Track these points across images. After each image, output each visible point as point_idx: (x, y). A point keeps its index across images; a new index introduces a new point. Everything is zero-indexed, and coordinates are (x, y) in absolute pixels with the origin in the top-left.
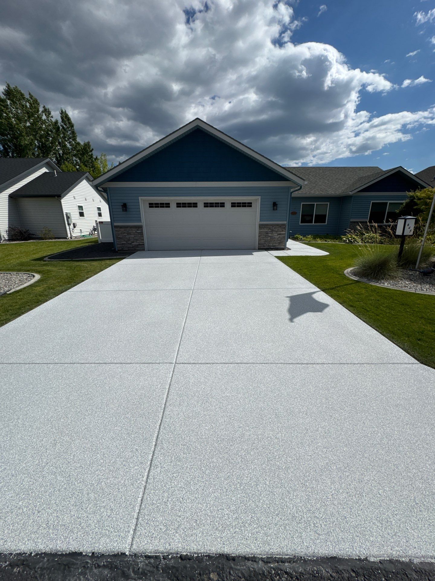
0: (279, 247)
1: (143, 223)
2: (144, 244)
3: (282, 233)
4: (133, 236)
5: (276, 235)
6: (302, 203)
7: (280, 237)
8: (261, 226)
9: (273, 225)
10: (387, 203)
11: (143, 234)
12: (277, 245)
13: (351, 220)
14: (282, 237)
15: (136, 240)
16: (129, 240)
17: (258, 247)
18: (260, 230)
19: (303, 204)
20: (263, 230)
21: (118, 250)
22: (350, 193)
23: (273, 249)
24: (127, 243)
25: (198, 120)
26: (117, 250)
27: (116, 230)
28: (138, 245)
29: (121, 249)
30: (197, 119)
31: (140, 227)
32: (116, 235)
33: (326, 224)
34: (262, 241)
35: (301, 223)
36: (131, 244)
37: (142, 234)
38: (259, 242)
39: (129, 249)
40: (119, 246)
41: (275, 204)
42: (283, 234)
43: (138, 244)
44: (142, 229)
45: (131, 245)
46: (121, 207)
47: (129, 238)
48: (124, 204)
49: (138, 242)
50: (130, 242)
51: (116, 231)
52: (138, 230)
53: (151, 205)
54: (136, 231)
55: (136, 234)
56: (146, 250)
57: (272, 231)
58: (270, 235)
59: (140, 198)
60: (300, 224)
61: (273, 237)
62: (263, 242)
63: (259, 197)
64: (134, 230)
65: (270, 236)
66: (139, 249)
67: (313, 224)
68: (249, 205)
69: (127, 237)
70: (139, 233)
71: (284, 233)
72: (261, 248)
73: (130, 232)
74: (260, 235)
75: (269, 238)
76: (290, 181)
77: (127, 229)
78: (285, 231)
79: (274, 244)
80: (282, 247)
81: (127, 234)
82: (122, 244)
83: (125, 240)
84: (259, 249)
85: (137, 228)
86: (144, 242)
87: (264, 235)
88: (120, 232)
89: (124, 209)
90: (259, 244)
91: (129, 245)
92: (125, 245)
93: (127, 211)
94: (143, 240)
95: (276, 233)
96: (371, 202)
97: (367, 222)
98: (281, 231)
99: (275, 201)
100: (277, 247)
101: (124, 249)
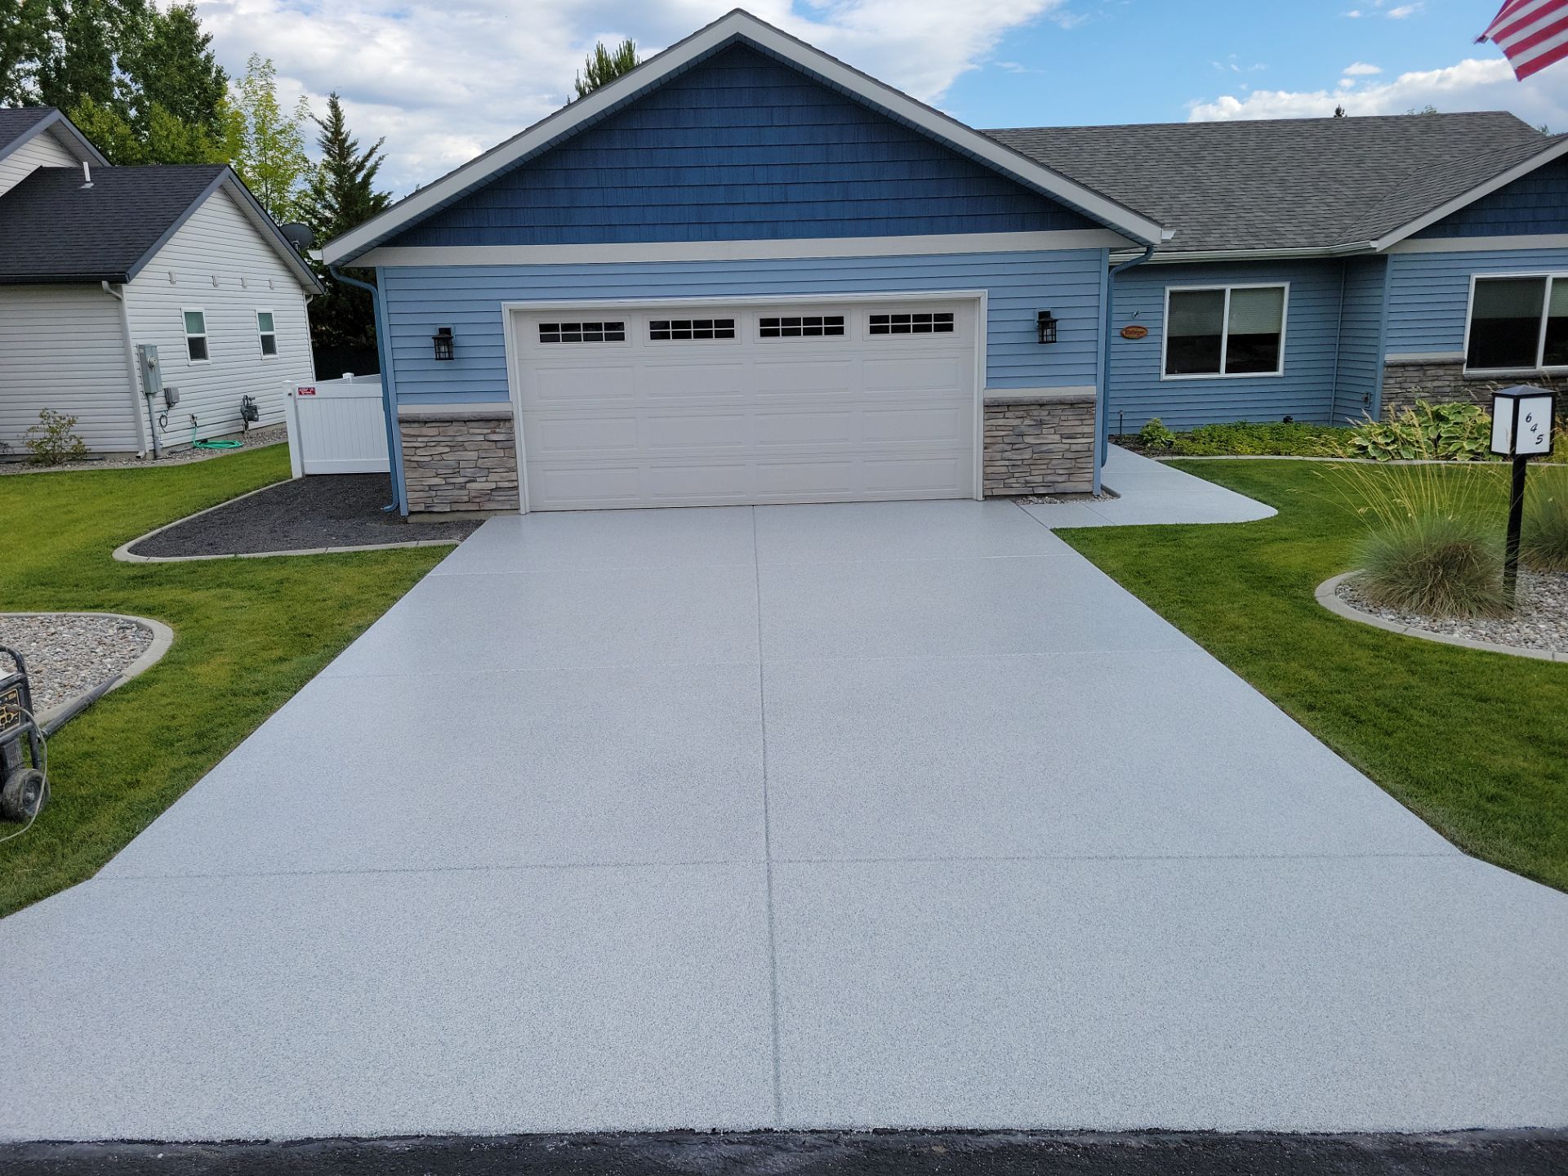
0: (1069, 487)
1: (515, 404)
2: (516, 488)
3: (1079, 430)
4: (473, 455)
5: (1057, 437)
6: (1168, 289)
7: (1074, 447)
8: (992, 408)
9: (1040, 403)
10: (1543, 280)
11: (513, 448)
12: (1060, 479)
13: (1390, 358)
14: (1078, 447)
15: (485, 472)
16: (456, 470)
17: (985, 490)
18: (992, 422)
19: (1172, 294)
20: (1001, 422)
21: (411, 513)
22: (1373, 244)
23: (1044, 495)
24: (447, 483)
25: (738, 16)
26: (404, 512)
27: (404, 431)
28: (492, 490)
29: (421, 508)
30: (738, 10)
31: (506, 420)
32: (407, 452)
33: (1280, 373)
34: (1000, 468)
35: (1168, 372)
36: (463, 487)
37: (509, 446)
38: (990, 470)
39: (456, 507)
40: (416, 495)
41: (1046, 321)
42: (1083, 435)
43: (493, 485)
44: (512, 428)
45: (466, 492)
46: (431, 342)
47: (458, 462)
48: (442, 331)
49: (492, 477)
50: (462, 480)
51: (405, 435)
52: (495, 433)
53: (549, 332)
54: (485, 435)
55: (486, 445)
56: (522, 511)
57: (1041, 423)
58: (1028, 440)
59: (506, 306)
60: (1165, 377)
61: (1044, 448)
62: (1004, 469)
63: (983, 294)
64: (478, 432)
65: (1030, 446)
66: (494, 506)
67: (1223, 374)
68: (944, 323)
69: (451, 458)
70: (499, 445)
71: (1087, 429)
72: (996, 492)
73: (461, 439)
74: (988, 440)
75: (1027, 455)
76: (1105, 227)
77: (452, 430)
78: (1092, 422)
79: (1049, 478)
80: (1086, 487)
81: (447, 449)
82: (427, 489)
83: (440, 471)
84: (986, 497)
85: (492, 424)
86: (517, 481)
87: (1007, 440)
88: (420, 439)
89: (443, 349)
90: (986, 477)
91: (456, 492)
92: (439, 493)
93: (452, 359)
94: (514, 470)
95: (1055, 433)
96: (1475, 276)
97: (1459, 363)
98: (1077, 423)
99: (1045, 306)
100: (1060, 488)
101: (435, 509)
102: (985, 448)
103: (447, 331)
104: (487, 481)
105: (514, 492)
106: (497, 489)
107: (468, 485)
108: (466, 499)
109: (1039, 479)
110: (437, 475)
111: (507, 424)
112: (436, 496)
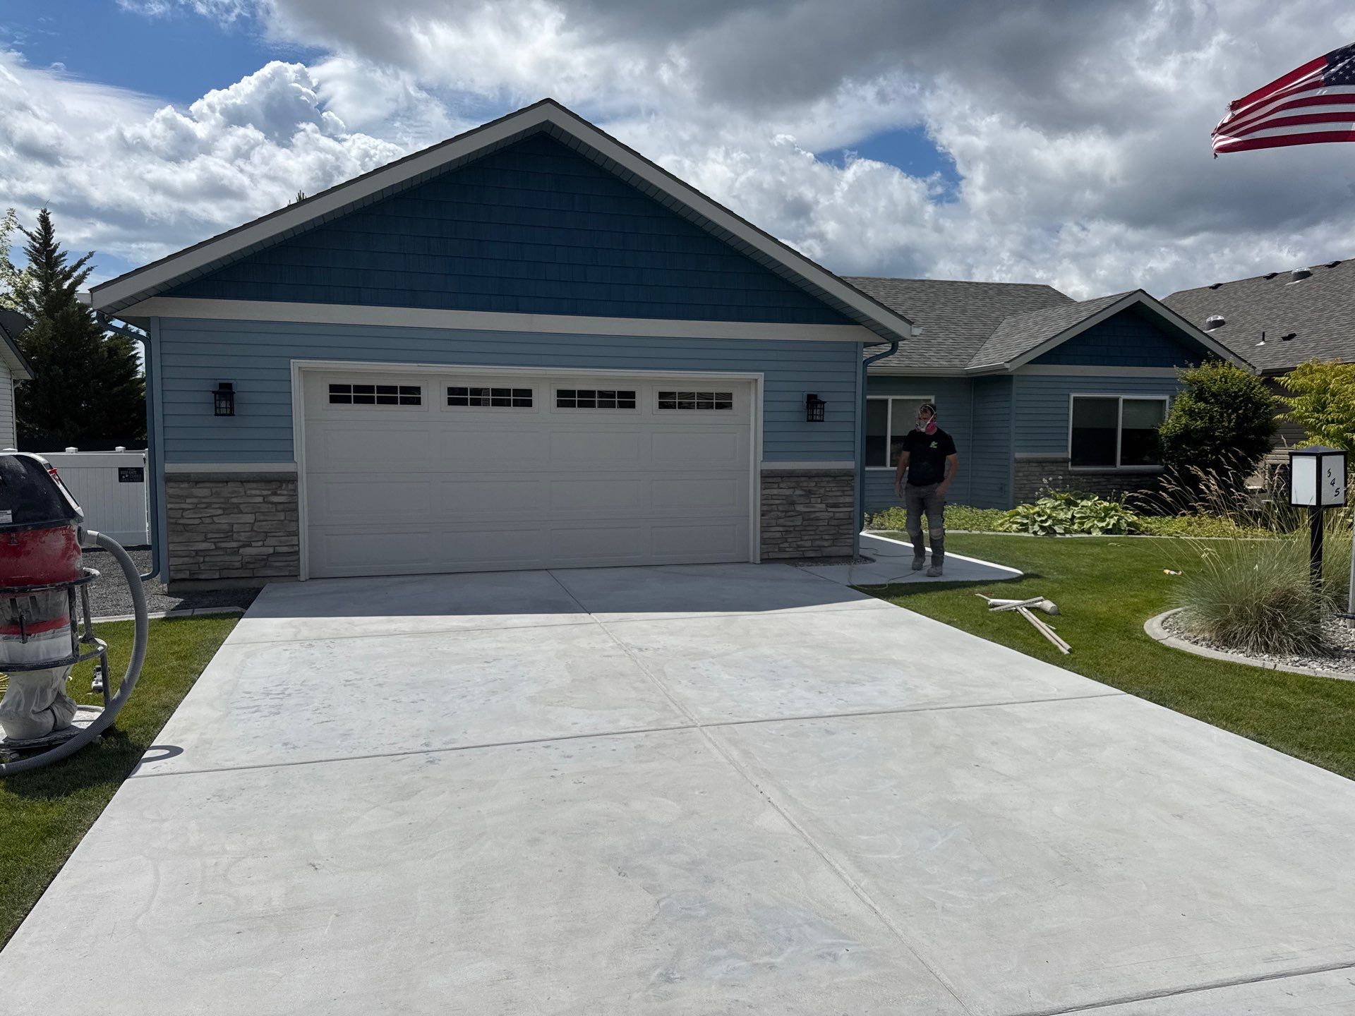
0: (834, 550)
1: (300, 464)
2: (297, 553)
3: (841, 500)
4: (249, 518)
5: (823, 506)
7: (837, 515)
8: (768, 478)
9: (809, 475)
10: (1117, 400)
11: (296, 510)
12: (826, 544)
13: (1018, 455)
14: (841, 516)
15: (262, 536)
16: (229, 534)
17: (762, 554)
18: (768, 491)
20: (775, 492)
21: (173, 581)
22: (1007, 366)
23: (811, 558)
24: (217, 548)
25: (548, 105)
26: (165, 580)
27: (171, 491)
28: (269, 555)
29: (186, 575)
30: (549, 100)
31: (291, 479)
32: (170, 512)
34: (776, 533)
36: (235, 551)
37: (291, 508)
38: (767, 535)
39: (225, 574)
40: (180, 561)
41: (813, 404)
42: (845, 505)
43: (271, 550)
44: (295, 490)
45: (239, 558)
46: (210, 399)
47: (232, 525)
48: (221, 385)
49: (271, 541)
50: (234, 544)
51: (172, 496)
52: (275, 494)
53: (339, 394)
54: (264, 497)
55: (264, 507)
56: (302, 578)
57: (809, 493)
58: (800, 508)
59: (295, 364)
61: (813, 516)
62: (778, 535)
63: (760, 376)
64: (256, 494)
65: (800, 513)
66: (269, 572)
68: (723, 402)
69: (223, 521)
70: (280, 507)
71: (848, 500)
72: (772, 555)
73: (235, 500)
74: (765, 508)
75: (798, 522)
76: (859, 324)
77: (227, 490)
78: (851, 493)
79: (818, 543)
80: (846, 551)
81: (220, 512)
82: (194, 553)
83: (210, 536)
84: (762, 560)
85: (274, 486)
86: (298, 545)
87: (781, 508)
88: (188, 501)
89: (223, 404)
90: (764, 541)
91: (227, 558)
92: (207, 559)
93: (234, 415)
94: (296, 534)
95: (821, 503)
96: (1072, 396)
97: (1065, 461)
98: (839, 494)
99: (812, 389)
100: (827, 552)
101: (203, 577)
102: (762, 515)
103: (229, 386)
104: (263, 546)
105: (295, 558)
106: (275, 554)
107: (241, 550)
108: (238, 565)
109: (808, 544)
110: (206, 540)
111: (291, 486)
112: (204, 562)
